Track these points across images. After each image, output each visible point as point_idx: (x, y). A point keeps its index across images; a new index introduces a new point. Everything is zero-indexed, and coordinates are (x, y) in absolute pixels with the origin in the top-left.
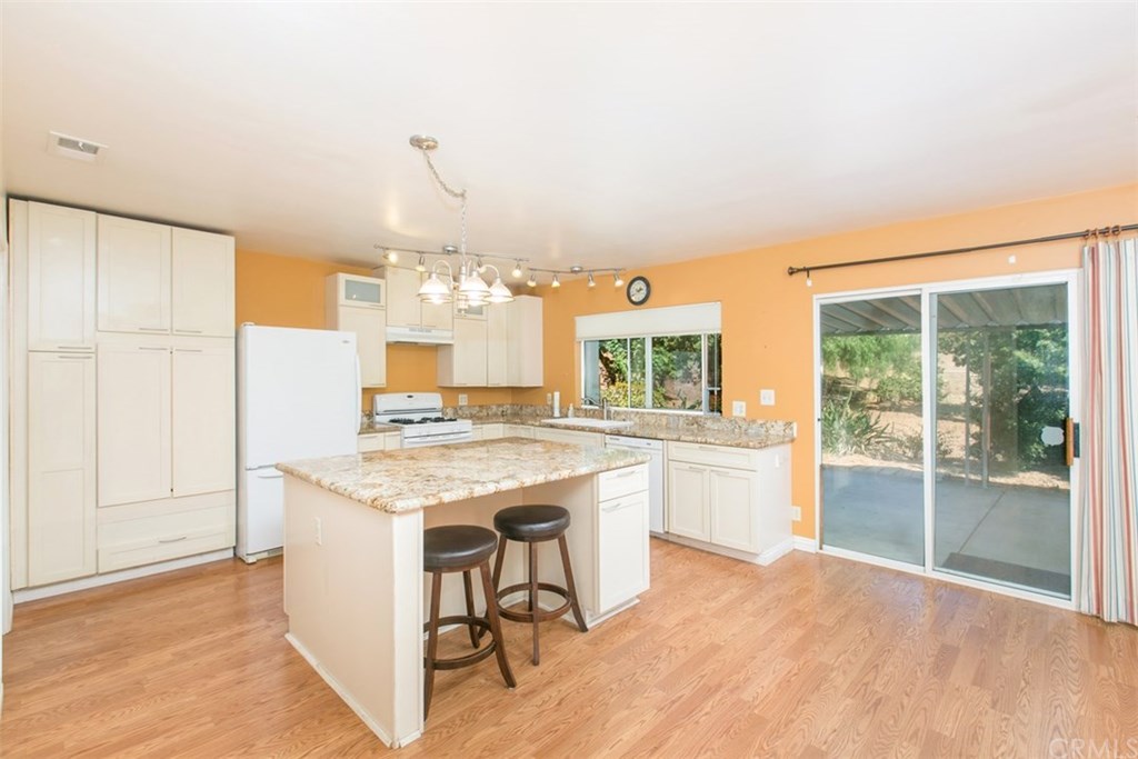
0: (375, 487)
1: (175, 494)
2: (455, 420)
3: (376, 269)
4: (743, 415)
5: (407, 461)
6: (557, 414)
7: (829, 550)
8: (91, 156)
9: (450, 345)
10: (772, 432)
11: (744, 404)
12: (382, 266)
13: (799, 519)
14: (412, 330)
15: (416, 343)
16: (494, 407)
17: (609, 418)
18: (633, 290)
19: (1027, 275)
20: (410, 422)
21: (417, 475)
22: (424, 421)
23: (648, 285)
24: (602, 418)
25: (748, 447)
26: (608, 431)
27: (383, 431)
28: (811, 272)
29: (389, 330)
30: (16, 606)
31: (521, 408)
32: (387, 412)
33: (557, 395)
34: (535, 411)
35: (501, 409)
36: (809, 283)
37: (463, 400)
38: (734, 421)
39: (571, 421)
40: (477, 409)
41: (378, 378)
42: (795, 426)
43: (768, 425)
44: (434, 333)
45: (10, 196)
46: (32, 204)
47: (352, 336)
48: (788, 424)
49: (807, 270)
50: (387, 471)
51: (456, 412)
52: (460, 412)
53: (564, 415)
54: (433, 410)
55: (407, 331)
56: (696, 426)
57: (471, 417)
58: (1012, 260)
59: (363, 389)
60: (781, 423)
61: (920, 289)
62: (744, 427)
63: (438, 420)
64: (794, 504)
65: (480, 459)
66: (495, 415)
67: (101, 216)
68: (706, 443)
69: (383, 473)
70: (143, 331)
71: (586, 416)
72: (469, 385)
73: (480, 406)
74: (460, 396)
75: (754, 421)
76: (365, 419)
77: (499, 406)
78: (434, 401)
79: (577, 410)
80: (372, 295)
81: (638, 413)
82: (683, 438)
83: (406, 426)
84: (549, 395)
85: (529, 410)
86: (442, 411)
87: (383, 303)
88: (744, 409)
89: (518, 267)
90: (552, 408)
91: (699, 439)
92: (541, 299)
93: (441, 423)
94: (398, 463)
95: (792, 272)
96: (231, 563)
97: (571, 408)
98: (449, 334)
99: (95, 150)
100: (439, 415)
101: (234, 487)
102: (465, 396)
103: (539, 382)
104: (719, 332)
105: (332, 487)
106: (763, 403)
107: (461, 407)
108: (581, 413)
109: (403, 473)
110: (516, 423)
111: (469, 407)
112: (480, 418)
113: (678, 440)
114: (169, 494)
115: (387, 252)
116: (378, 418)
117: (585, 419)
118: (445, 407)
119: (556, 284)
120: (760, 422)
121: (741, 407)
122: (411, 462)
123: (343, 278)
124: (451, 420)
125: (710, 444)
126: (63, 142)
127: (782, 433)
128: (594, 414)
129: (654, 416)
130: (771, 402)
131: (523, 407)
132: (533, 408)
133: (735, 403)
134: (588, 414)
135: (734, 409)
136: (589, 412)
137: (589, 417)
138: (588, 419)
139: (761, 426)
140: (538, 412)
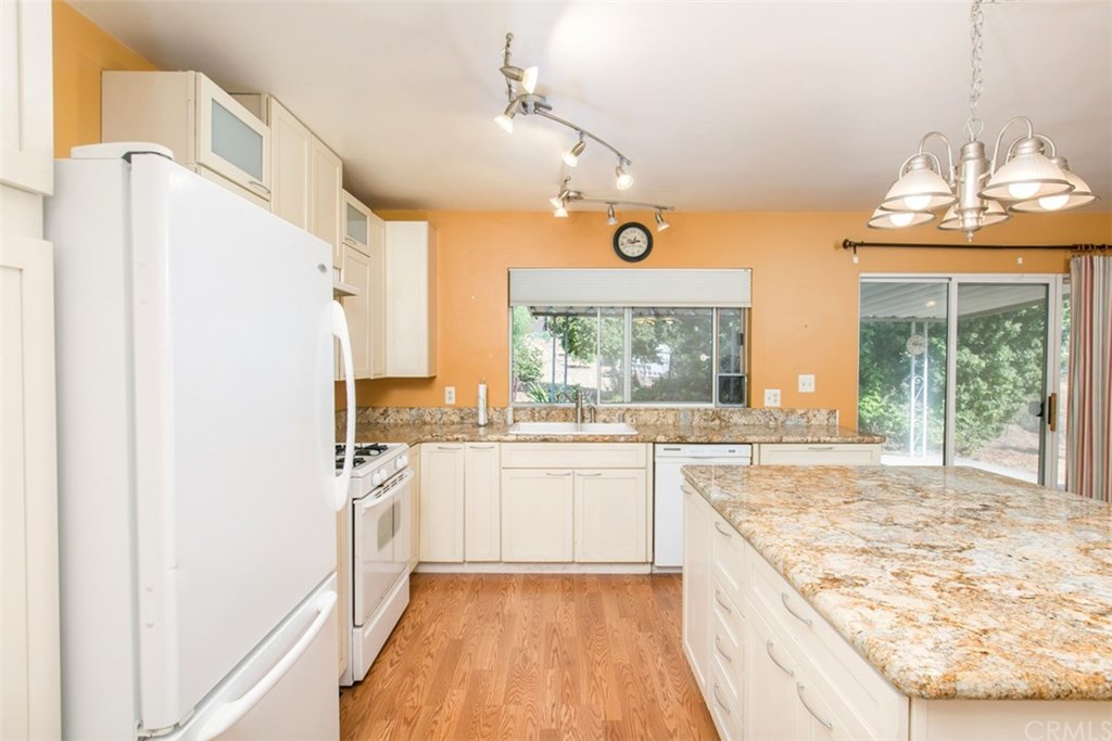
4: (778, 404)
6: (483, 418)
10: (813, 422)
11: (778, 392)
17: (586, 419)
18: (623, 239)
23: (650, 235)
28: (858, 249)
33: (482, 389)
36: (856, 260)
38: (768, 413)
42: (837, 414)
43: (810, 414)
48: (832, 412)
49: (854, 245)
60: (824, 412)
61: (950, 279)
62: (781, 419)
71: (533, 418)
75: (793, 412)
82: (785, 438)
84: (450, 389)
85: (405, 416)
88: (779, 398)
90: (478, 410)
95: (846, 245)
104: (749, 305)
106: (801, 389)
113: (779, 442)
117: (532, 424)
120: (801, 411)
121: (775, 395)
127: (825, 422)
128: (548, 414)
129: (656, 412)
130: (811, 389)
131: (390, 412)
132: (413, 412)
133: (767, 391)
134: (537, 415)
135: (766, 398)
136: (539, 412)
137: (539, 420)
138: (538, 424)
139: (802, 416)
140: (428, 419)
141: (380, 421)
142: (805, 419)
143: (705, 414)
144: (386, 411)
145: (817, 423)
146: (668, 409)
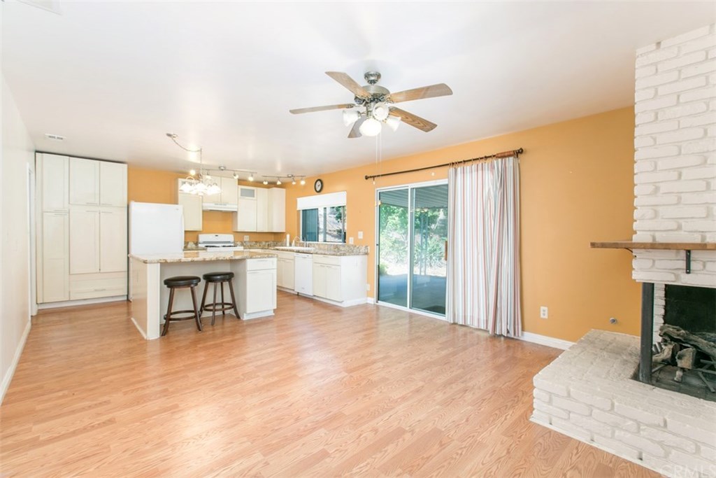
1: (101, 271)
4: (352, 243)
6: (288, 244)
7: (380, 303)
8: (61, 140)
9: (236, 212)
10: (361, 250)
13: (369, 290)
14: (216, 204)
15: (221, 211)
18: (317, 186)
19: (438, 181)
23: (322, 183)
25: (337, 255)
28: (375, 178)
29: (204, 204)
30: (39, 310)
32: (204, 243)
33: (288, 236)
34: (276, 243)
35: (268, 243)
36: (374, 183)
37: (245, 238)
38: (349, 247)
40: (254, 243)
41: (197, 224)
42: (369, 248)
43: (360, 247)
44: (228, 206)
45: (37, 152)
46: (44, 154)
47: (180, 207)
48: (366, 247)
49: (374, 177)
51: (242, 244)
53: (291, 246)
54: (229, 242)
55: (213, 205)
58: (433, 174)
60: (364, 246)
61: (408, 187)
62: (352, 249)
64: (368, 283)
67: (71, 158)
70: (88, 204)
72: (246, 231)
73: (256, 242)
74: (243, 236)
75: (355, 246)
77: (266, 242)
78: (230, 238)
85: (280, 244)
86: (234, 242)
89: (252, 176)
90: (286, 241)
92: (284, 190)
95: (367, 178)
96: (126, 302)
97: (294, 242)
98: (236, 206)
99: (62, 139)
101: (127, 270)
102: (246, 236)
103: (284, 231)
104: (345, 205)
106: (359, 237)
107: (245, 242)
111: (249, 242)
113: (316, 253)
114: (98, 271)
118: (236, 241)
119: (279, 183)
120: (357, 247)
121: (352, 240)
125: (326, 254)
126: (50, 137)
127: (364, 251)
130: (362, 238)
133: (350, 238)
143: (334, 246)
146: (326, 244)
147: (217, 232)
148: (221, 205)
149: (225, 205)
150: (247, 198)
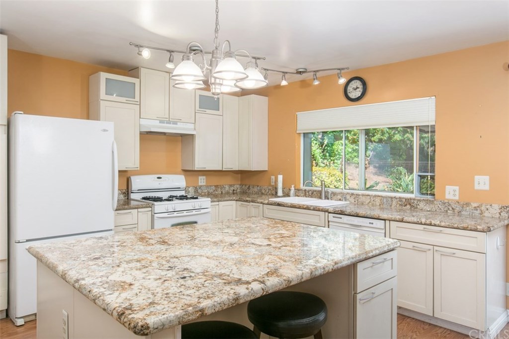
0: (124, 289)
2: (197, 198)
3: (131, 70)
4: (457, 198)
5: (158, 246)
6: (280, 193)
9: (193, 135)
10: (486, 214)
11: (457, 188)
12: (138, 68)
14: (161, 122)
15: (164, 134)
16: (227, 188)
17: (327, 198)
18: (350, 89)
20: (159, 199)
21: (171, 268)
22: (170, 199)
23: (364, 84)
24: (320, 198)
25: (476, 230)
26: (331, 210)
27: (137, 208)
29: (143, 122)
31: (249, 188)
32: (140, 191)
33: (280, 178)
34: (261, 190)
35: (232, 188)
37: (202, 181)
38: (447, 204)
39: (292, 200)
40: (214, 188)
41: (133, 161)
43: (483, 208)
44: (180, 125)
47: (110, 126)
50: (138, 261)
51: (196, 191)
52: (199, 191)
53: (287, 195)
54: (178, 189)
55: (157, 123)
56: (408, 206)
57: (208, 195)
59: (120, 171)
62: (457, 209)
63: (182, 198)
65: (231, 245)
66: (228, 193)
68: (430, 225)
69: (133, 265)
71: (305, 196)
72: (207, 169)
73: (215, 186)
74: (200, 178)
75: (468, 204)
76: (122, 196)
77: (231, 186)
78: (179, 181)
79: (298, 190)
80: (129, 92)
81: (352, 194)
82: (406, 219)
83: (156, 203)
84: (273, 177)
85: (256, 189)
86: (185, 190)
87: (137, 99)
88: (457, 193)
90: (276, 189)
91: (423, 221)
92: (267, 98)
93: (185, 201)
94: (149, 248)
97: (293, 188)
98: (192, 126)
100: (183, 193)
101: (7, 258)
102: (204, 177)
104: (433, 123)
105: (76, 285)
106: (477, 187)
107: (200, 187)
108: (300, 193)
109: (155, 264)
110: (247, 201)
111: (207, 186)
112: (216, 196)
113: (402, 221)
115: (141, 49)
116: (133, 196)
117: (305, 198)
118: (187, 187)
119: (284, 83)
120: (475, 205)
121: (454, 191)
122: (163, 247)
123: (104, 76)
124: (193, 198)
125: (435, 225)
127: (498, 215)
128: (312, 194)
129: (369, 197)
130: (487, 187)
131: (251, 187)
132: (258, 188)
133: (447, 187)
134: (307, 193)
135: (447, 192)
136: (308, 192)
137: (308, 197)
138: (307, 198)
139: (476, 209)
140: (263, 191)
141: (247, 191)
142: (479, 212)
143: (400, 201)
144: (249, 187)
145: (490, 215)
146: (375, 196)
147: (159, 173)
148: (169, 122)
149: (175, 123)
150: (208, 111)
